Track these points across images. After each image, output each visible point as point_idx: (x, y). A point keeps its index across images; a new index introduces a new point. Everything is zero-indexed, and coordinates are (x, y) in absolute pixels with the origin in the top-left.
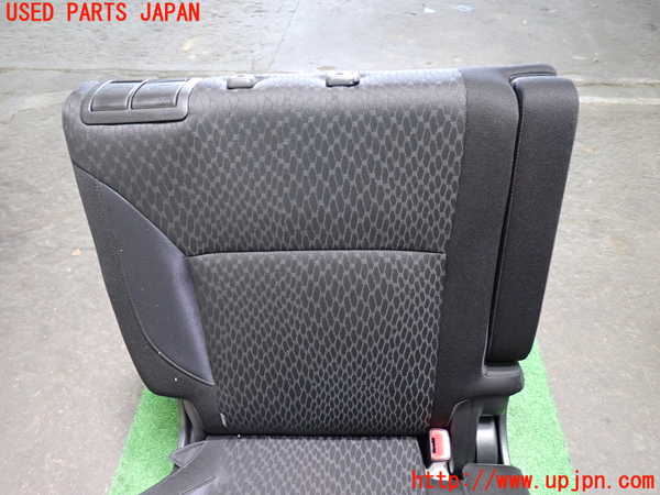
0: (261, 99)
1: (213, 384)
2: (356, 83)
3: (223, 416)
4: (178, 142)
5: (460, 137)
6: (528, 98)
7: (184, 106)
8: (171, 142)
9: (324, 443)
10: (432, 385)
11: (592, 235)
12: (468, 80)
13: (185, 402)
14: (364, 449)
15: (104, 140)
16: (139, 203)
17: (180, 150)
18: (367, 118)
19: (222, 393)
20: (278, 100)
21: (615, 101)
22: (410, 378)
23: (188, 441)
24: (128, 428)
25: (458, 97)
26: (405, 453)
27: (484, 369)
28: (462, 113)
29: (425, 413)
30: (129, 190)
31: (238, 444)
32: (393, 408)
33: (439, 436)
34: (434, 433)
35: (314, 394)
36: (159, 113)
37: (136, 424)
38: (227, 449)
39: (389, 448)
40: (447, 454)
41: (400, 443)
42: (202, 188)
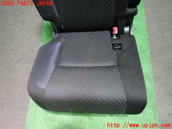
1: (59, 17)
3: (62, 26)
9: (87, 33)
10: (114, 14)
13: (52, 22)
14: (97, 33)
19: (61, 19)
22: (108, 12)
23: (55, 34)
24: (41, 36)
26: (107, 33)
27: (128, 8)
29: (112, 22)
31: (67, 34)
32: (104, 21)
35: (84, 18)
37: (43, 36)
38: (64, 35)
39: (103, 33)
40: (117, 32)
41: (106, 32)
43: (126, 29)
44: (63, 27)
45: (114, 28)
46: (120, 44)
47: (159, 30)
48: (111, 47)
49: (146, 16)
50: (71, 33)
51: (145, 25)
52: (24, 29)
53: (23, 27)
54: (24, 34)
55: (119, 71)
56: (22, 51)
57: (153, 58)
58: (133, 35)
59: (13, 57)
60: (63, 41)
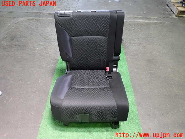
0: (82, 14)
1: (73, 59)
2: (95, 12)
4: (71, 19)
5: (109, 19)
6: (118, 14)
7: (72, 14)
8: (70, 19)
9: (90, 71)
11: (139, 46)
12: (110, 12)
14: (96, 71)
15: (60, 19)
16: (65, 28)
17: (71, 20)
18: (97, 16)
19: (74, 61)
20: (85, 14)
21: (147, 21)
24: (53, 76)
25: (109, 14)
26: (102, 71)
27: (114, 56)
28: (109, 16)
29: (105, 64)
30: (63, 26)
36: (69, 15)
40: (109, 70)
42: (73, 26)
43: (115, 69)
44: (74, 66)
45: (107, 68)
46: (111, 77)
47: (137, 74)
48: (105, 78)
49: (128, 65)
50: (79, 71)
55: (111, 90)
57: (135, 91)
58: (119, 72)
60: (73, 75)
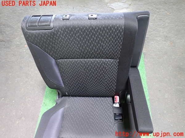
1: (64, 87)
2: (96, 19)
3: (66, 93)
7: (52, 25)
8: (49, 35)
9: (90, 98)
13: (58, 90)
14: (99, 100)
16: (43, 49)
17: (52, 36)
22: (110, 86)
23: (59, 98)
25: (122, 22)
26: (109, 101)
29: (113, 93)
30: (40, 46)
31: (70, 98)
32: (106, 92)
33: (117, 97)
34: (115, 97)
35: (87, 89)
37: (46, 91)
38: (68, 99)
39: (105, 99)
40: (118, 101)
41: (108, 98)
42: (58, 45)
48: (113, 118)
49: (146, 76)
51: (146, 85)
52: (28, 82)
53: (27, 80)
54: (28, 88)
56: (24, 107)
59: (14, 113)
60: (66, 107)
